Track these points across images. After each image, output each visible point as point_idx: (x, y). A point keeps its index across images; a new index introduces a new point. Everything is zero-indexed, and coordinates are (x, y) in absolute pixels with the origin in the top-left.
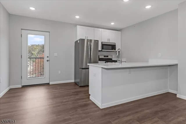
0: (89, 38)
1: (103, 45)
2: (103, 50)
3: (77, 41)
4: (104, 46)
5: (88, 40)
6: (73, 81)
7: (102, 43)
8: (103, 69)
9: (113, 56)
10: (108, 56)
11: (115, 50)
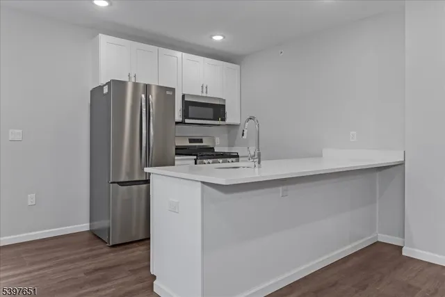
0: (142, 81)
1: (187, 105)
2: (187, 121)
3: (101, 87)
4: (190, 108)
5: (136, 85)
6: (85, 227)
7: (183, 96)
8: (206, 186)
9: (217, 140)
10: (201, 141)
11: (224, 120)
